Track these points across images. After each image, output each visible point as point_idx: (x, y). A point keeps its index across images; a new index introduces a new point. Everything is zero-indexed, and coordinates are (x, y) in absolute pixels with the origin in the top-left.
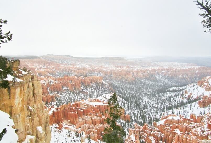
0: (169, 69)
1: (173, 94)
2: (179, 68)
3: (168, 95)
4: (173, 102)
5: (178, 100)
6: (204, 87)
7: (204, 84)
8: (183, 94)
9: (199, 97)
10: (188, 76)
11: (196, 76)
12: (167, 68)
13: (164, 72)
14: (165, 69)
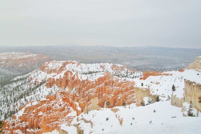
0: (8, 59)
1: (20, 83)
2: (19, 57)
3: (15, 85)
4: (22, 91)
5: (26, 87)
6: (46, 71)
7: (46, 69)
8: (29, 81)
9: (44, 80)
10: (28, 64)
11: (35, 63)
12: (6, 58)
13: (2, 62)
14: (4, 60)
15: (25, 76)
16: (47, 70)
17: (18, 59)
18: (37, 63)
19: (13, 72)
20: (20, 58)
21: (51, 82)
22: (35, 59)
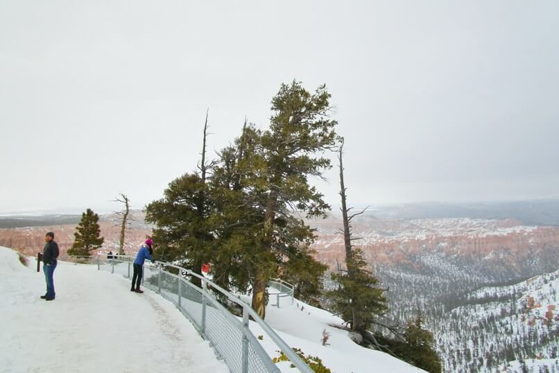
0: (456, 238)
2: (483, 233)
5: (518, 326)
10: (510, 254)
11: (532, 252)
12: (451, 234)
13: (443, 244)
14: (445, 238)
15: (509, 290)
17: (483, 238)
18: (538, 254)
19: (469, 274)
20: (488, 236)
22: (530, 241)
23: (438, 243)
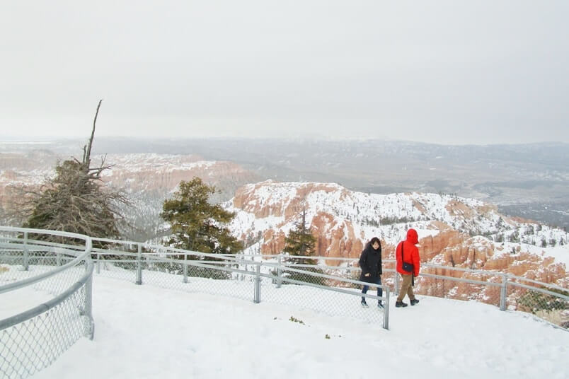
0: (144, 173)
2: (170, 168)
6: (252, 210)
7: (250, 203)
9: (247, 236)
12: (139, 170)
13: (130, 180)
14: (132, 173)
16: (254, 208)
17: (170, 173)
20: (174, 171)
21: (277, 243)
22: (210, 174)
23: (126, 179)
